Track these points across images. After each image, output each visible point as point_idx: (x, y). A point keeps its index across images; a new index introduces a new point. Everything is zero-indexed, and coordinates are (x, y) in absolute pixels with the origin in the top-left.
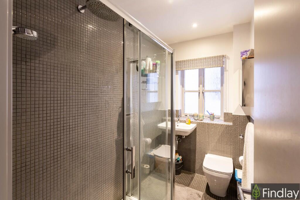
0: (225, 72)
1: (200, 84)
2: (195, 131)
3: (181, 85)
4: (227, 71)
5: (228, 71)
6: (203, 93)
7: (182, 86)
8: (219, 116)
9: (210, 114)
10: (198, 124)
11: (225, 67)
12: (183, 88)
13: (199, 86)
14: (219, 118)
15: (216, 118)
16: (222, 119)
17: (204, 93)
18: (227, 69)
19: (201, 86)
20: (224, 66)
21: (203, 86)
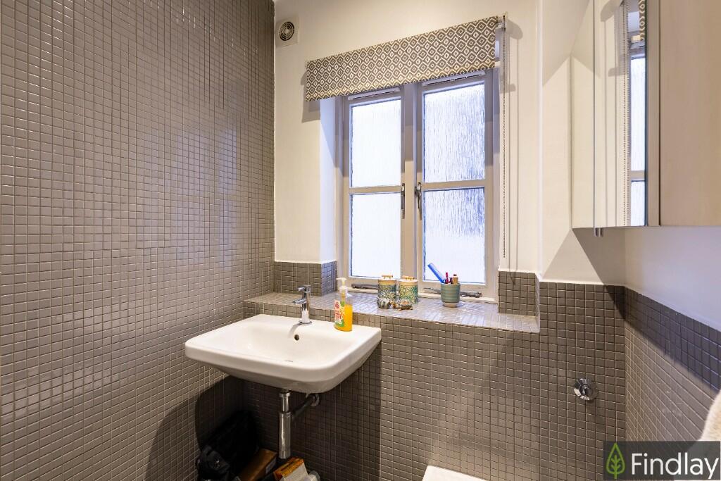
0: (501, 96)
1: (405, 156)
2: (371, 362)
3: (336, 165)
4: (509, 89)
5: (512, 88)
6: (417, 193)
7: (339, 170)
8: (479, 287)
9: (444, 277)
10: (390, 327)
11: (501, 73)
12: (345, 179)
13: (403, 170)
14: (479, 295)
15: (466, 295)
16: (492, 300)
17: (422, 194)
18: (512, 80)
19: (411, 165)
20: (497, 64)
21: (420, 167)
